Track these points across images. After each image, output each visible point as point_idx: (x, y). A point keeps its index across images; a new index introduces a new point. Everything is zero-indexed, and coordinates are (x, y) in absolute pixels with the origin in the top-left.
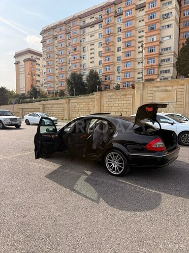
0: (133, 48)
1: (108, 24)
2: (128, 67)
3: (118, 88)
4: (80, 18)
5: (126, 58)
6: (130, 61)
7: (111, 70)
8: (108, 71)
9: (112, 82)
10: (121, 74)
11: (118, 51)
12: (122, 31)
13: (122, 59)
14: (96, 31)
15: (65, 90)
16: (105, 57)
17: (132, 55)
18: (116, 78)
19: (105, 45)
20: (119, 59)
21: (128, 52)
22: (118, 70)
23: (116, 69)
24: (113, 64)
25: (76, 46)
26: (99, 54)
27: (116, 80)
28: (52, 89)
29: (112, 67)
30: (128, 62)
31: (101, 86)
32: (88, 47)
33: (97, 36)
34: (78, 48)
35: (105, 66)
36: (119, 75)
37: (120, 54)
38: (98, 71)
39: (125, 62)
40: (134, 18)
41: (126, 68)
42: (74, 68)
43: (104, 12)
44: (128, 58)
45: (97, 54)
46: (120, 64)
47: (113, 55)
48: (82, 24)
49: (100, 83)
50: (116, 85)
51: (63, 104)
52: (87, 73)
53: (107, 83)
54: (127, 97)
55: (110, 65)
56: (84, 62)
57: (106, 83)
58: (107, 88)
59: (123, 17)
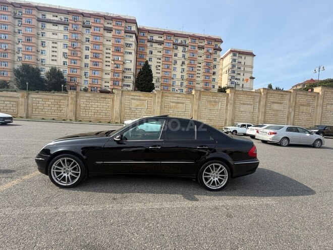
0: (101, 61)
1: (74, 30)
2: (96, 75)
3: (86, 90)
4: (38, 10)
5: (94, 67)
6: (98, 71)
7: (78, 73)
8: (74, 73)
9: (79, 84)
10: (88, 79)
11: (86, 58)
12: (90, 42)
13: (89, 66)
14: (61, 32)
15: (10, 81)
16: (71, 59)
17: (100, 66)
19: (72, 49)
20: (86, 65)
21: (96, 62)
22: (85, 75)
23: (83, 74)
24: (81, 68)
25: (32, 37)
26: (64, 55)
27: (84, 83)
29: (78, 70)
30: (96, 71)
31: (66, 86)
32: (49, 44)
33: (61, 36)
34: (34, 40)
35: (70, 68)
36: (86, 79)
37: (88, 61)
38: (62, 70)
39: (92, 69)
40: (102, 36)
41: (93, 75)
42: (26, 59)
43: (70, 17)
44: (96, 67)
45: (60, 55)
46: (88, 70)
47: (80, 60)
48: (40, 17)
49: (64, 83)
50: (84, 87)
51: (16, 98)
52: (48, 69)
53: (74, 84)
54: (107, 100)
55: (77, 69)
56: (42, 57)
57: (71, 84)
58: (74, 88)
59: (92, 30)
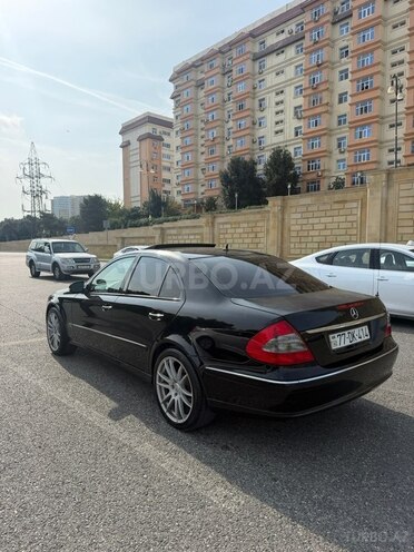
0: (378, 93)
1: (316, 43)
2: (366, 138)
3: (339, 185)
4: (254, 37)
5: (360, 117)
6: (369, 124)
7: (324, 147)
8: (316, 149)
9: (326, 174)
10: (346, 155)
11: (340, 101)
12: (350, 54)
13: (349, 119)
14: (289, 62)
15: (218, 196)
16: (309, 117)
17: (375, 109)
18: (334, 166)
19: (310, 91)
20: (341, 120)
21: (364, 102)
22: (339, 145)
23: (335, 143)
24: (328, 132)
25: (244, 99)
26: (296, 113)
27: (335, 167)
28: (192, 196)
29: (324, 139)
30: (363, 126)
31: (299, 185)
32: (271, 99)
33: (290, 72)
34: (248, 103)
35: (310, 138)
36: (342, 156)
37: (344, 108)
38: (291, 150)
39: (355, 126)
40: (381, 21)
41: (358, 141)
42: (237, 147)
43: (307, 17)
44: (365, 116)
45: (290, 113)
46: (345, 132)
47: (327, 112)
48: (257, 49)
49: (295, 179)
50: (334, 180)
51: (201, 227)
52: (267, 156)
53: (314, 176)
54: (347, 205)
55: (320, 136)
56: (261, 132)
57: (309, 177)
58: (314, 187)
59: (353, 22)
